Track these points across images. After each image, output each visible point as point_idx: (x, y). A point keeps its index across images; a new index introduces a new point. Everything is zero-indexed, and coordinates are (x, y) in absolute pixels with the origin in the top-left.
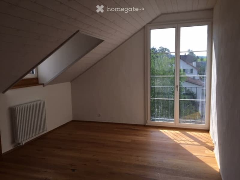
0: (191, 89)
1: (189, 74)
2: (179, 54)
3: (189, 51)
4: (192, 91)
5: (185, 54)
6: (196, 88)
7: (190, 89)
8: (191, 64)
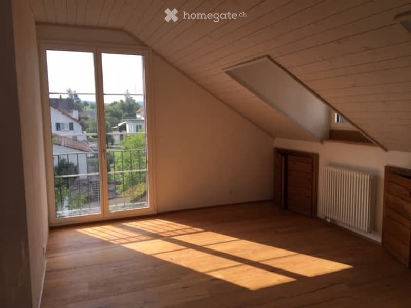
0: (68, 158)
1: (67, 131)
2: (48, 96)
3: (69, 92)
4: (70, 161)
5: (60, 96)
6: (76, 155)
7: (65, 157)
8: (70, 114)
